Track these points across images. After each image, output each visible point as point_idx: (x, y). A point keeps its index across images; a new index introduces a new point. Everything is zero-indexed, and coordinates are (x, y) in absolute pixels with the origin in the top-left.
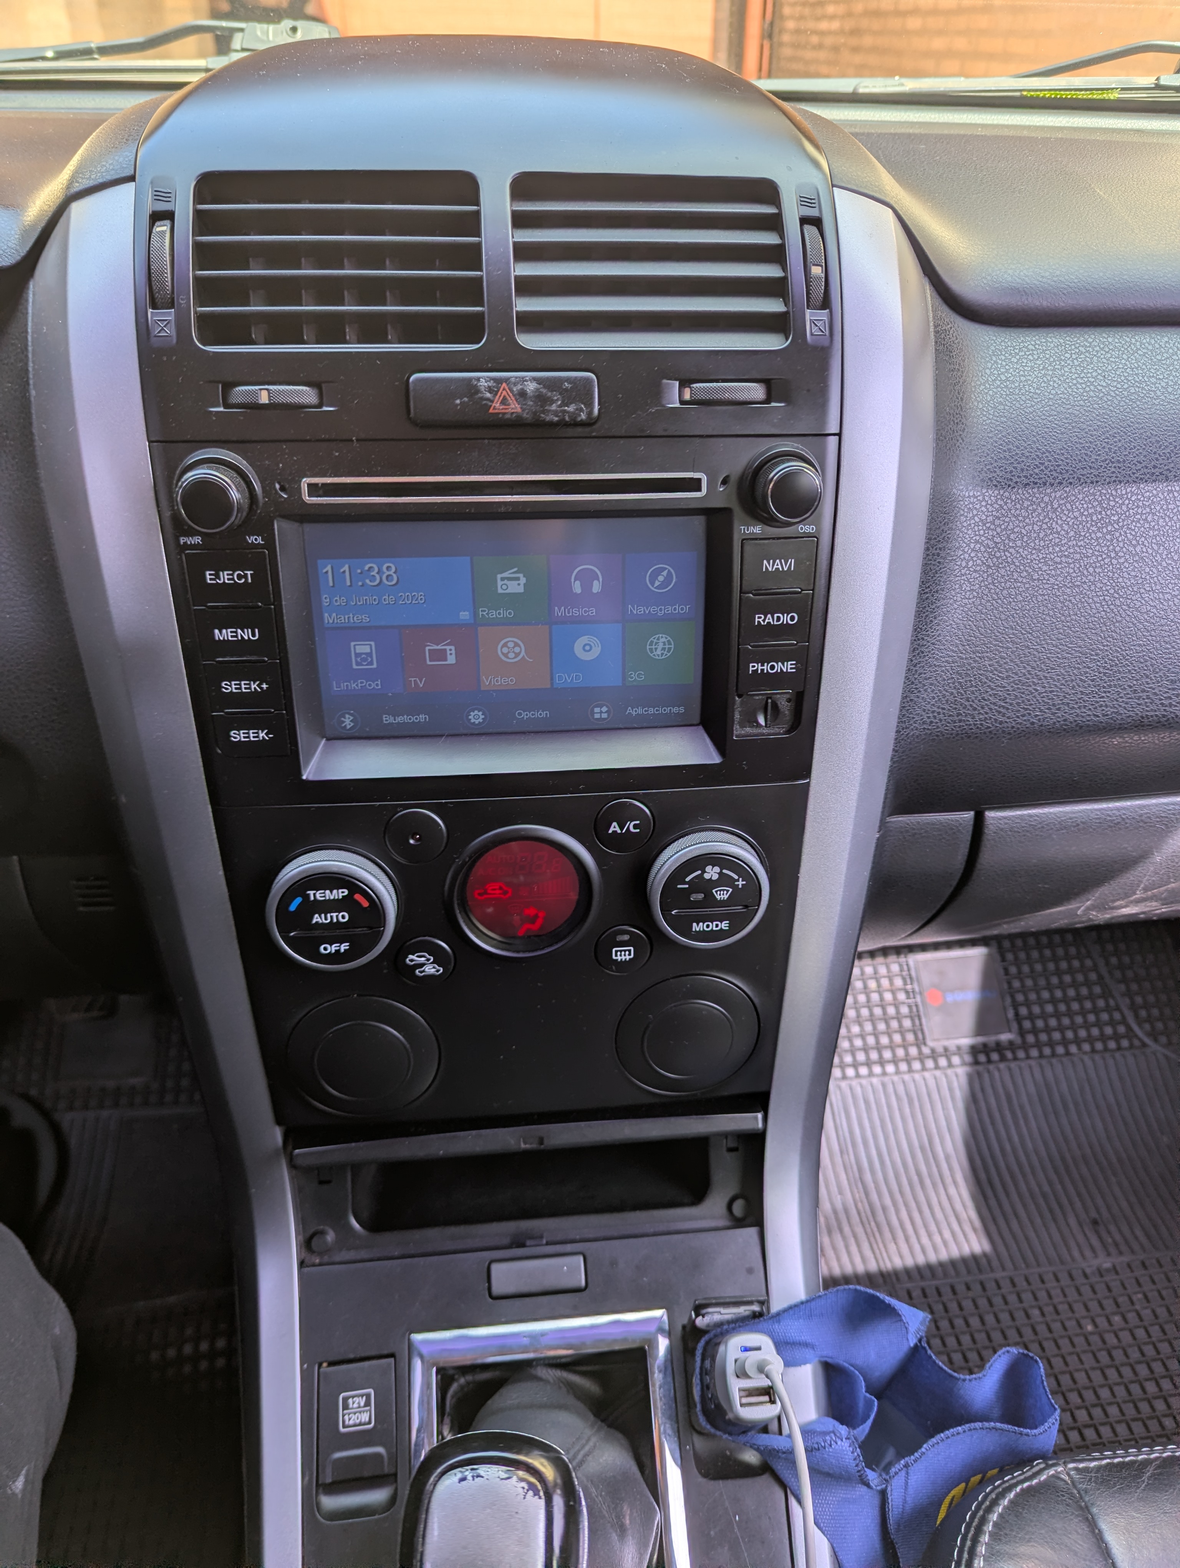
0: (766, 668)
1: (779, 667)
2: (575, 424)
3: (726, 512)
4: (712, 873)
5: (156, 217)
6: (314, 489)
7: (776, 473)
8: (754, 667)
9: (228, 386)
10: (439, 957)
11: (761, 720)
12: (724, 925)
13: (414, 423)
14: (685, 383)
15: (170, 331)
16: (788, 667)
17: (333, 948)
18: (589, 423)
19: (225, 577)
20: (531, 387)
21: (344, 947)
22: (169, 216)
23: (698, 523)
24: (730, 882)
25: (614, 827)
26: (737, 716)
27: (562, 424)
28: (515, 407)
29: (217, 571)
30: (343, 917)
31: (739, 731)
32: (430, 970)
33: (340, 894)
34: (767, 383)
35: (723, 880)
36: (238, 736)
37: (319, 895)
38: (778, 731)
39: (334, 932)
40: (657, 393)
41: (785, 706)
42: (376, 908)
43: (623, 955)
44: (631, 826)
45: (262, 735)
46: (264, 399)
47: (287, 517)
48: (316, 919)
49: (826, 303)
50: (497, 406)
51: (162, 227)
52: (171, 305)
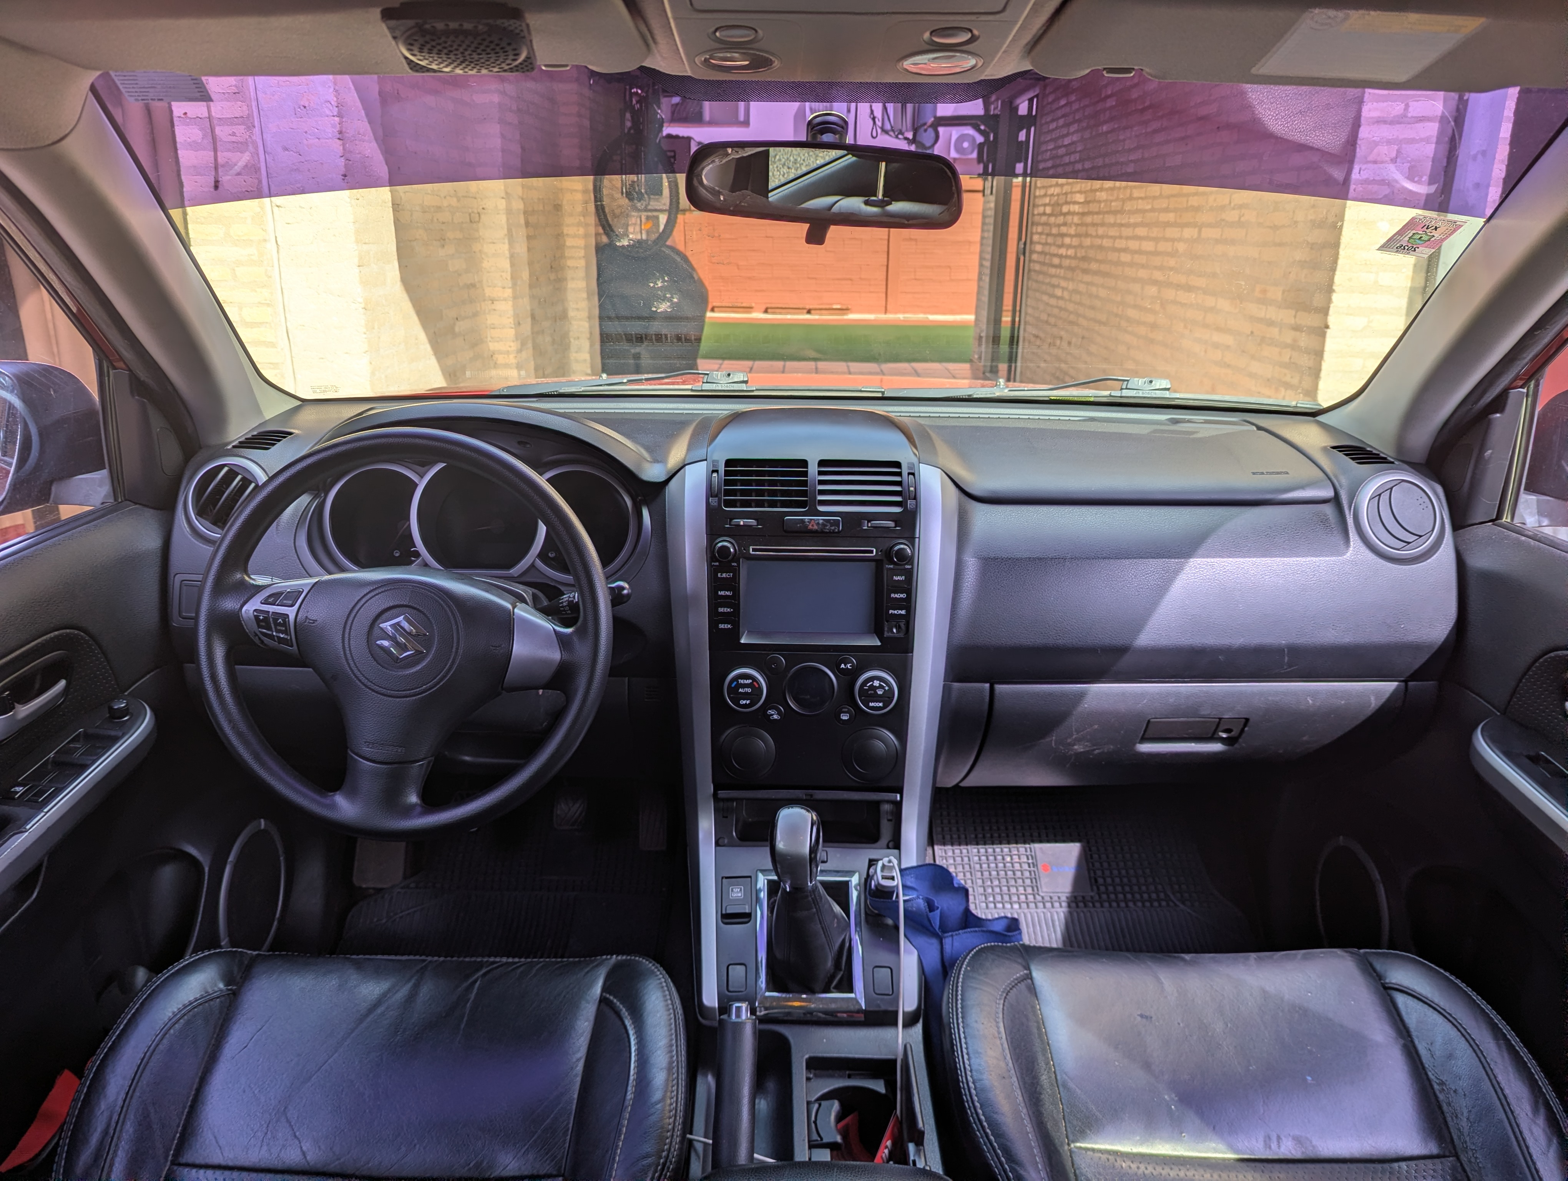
0: (896, 612)
1: (900, 612)
2: (834, 532)
3: (881, 561)
4: (876, 683)
5: (713, 471)
6: (754, 550)
7: (897, 548)
8: (891, 612)
9: (731, 520)
10: (779, 713)
11: (895, 631)
12: (881, 704)
13: (785, 531)
14: (869, 521)
15: (716, 504)
16: (903, 612)
17: (744, 702)
18: (839, 532)
19: (724, 575)
20: (821, 522)
21: (748, 702)
22: (717, 471)
23: (873, 564)
24: (882, 687)
25: (843, 666)
26: (886, 629)
27: (830, 532)
28: (816, 527)
29: (722, 573)
30: (749, 690)
31: (886, 634)
32: (775, 717)
33: (749, 681)
34: (895, 521)
35: (881, 687)
36: (721, 626)
37: (741, 681)
38: (901, 635)
39: (745, 696)
40: (860, 525)
41: (902, 625)
42: (760, 689)
43: (845, 717)
44: (849, 666)
45: (729, 626)
46: (742, 523)
47: (745, 558)
48: (740, 690)
49: (915, 498)
50: (810, 527)
51: (715, 475)
52: (716, 496)
